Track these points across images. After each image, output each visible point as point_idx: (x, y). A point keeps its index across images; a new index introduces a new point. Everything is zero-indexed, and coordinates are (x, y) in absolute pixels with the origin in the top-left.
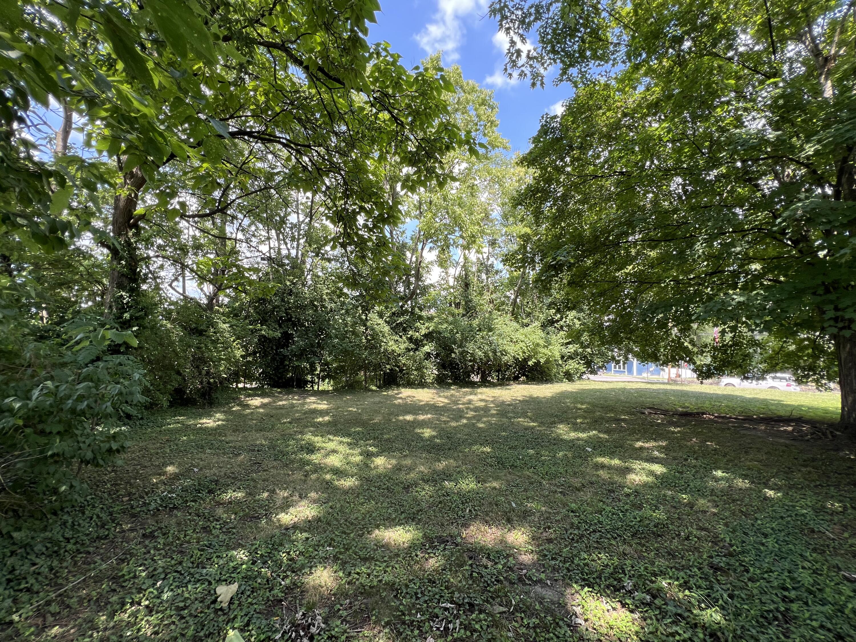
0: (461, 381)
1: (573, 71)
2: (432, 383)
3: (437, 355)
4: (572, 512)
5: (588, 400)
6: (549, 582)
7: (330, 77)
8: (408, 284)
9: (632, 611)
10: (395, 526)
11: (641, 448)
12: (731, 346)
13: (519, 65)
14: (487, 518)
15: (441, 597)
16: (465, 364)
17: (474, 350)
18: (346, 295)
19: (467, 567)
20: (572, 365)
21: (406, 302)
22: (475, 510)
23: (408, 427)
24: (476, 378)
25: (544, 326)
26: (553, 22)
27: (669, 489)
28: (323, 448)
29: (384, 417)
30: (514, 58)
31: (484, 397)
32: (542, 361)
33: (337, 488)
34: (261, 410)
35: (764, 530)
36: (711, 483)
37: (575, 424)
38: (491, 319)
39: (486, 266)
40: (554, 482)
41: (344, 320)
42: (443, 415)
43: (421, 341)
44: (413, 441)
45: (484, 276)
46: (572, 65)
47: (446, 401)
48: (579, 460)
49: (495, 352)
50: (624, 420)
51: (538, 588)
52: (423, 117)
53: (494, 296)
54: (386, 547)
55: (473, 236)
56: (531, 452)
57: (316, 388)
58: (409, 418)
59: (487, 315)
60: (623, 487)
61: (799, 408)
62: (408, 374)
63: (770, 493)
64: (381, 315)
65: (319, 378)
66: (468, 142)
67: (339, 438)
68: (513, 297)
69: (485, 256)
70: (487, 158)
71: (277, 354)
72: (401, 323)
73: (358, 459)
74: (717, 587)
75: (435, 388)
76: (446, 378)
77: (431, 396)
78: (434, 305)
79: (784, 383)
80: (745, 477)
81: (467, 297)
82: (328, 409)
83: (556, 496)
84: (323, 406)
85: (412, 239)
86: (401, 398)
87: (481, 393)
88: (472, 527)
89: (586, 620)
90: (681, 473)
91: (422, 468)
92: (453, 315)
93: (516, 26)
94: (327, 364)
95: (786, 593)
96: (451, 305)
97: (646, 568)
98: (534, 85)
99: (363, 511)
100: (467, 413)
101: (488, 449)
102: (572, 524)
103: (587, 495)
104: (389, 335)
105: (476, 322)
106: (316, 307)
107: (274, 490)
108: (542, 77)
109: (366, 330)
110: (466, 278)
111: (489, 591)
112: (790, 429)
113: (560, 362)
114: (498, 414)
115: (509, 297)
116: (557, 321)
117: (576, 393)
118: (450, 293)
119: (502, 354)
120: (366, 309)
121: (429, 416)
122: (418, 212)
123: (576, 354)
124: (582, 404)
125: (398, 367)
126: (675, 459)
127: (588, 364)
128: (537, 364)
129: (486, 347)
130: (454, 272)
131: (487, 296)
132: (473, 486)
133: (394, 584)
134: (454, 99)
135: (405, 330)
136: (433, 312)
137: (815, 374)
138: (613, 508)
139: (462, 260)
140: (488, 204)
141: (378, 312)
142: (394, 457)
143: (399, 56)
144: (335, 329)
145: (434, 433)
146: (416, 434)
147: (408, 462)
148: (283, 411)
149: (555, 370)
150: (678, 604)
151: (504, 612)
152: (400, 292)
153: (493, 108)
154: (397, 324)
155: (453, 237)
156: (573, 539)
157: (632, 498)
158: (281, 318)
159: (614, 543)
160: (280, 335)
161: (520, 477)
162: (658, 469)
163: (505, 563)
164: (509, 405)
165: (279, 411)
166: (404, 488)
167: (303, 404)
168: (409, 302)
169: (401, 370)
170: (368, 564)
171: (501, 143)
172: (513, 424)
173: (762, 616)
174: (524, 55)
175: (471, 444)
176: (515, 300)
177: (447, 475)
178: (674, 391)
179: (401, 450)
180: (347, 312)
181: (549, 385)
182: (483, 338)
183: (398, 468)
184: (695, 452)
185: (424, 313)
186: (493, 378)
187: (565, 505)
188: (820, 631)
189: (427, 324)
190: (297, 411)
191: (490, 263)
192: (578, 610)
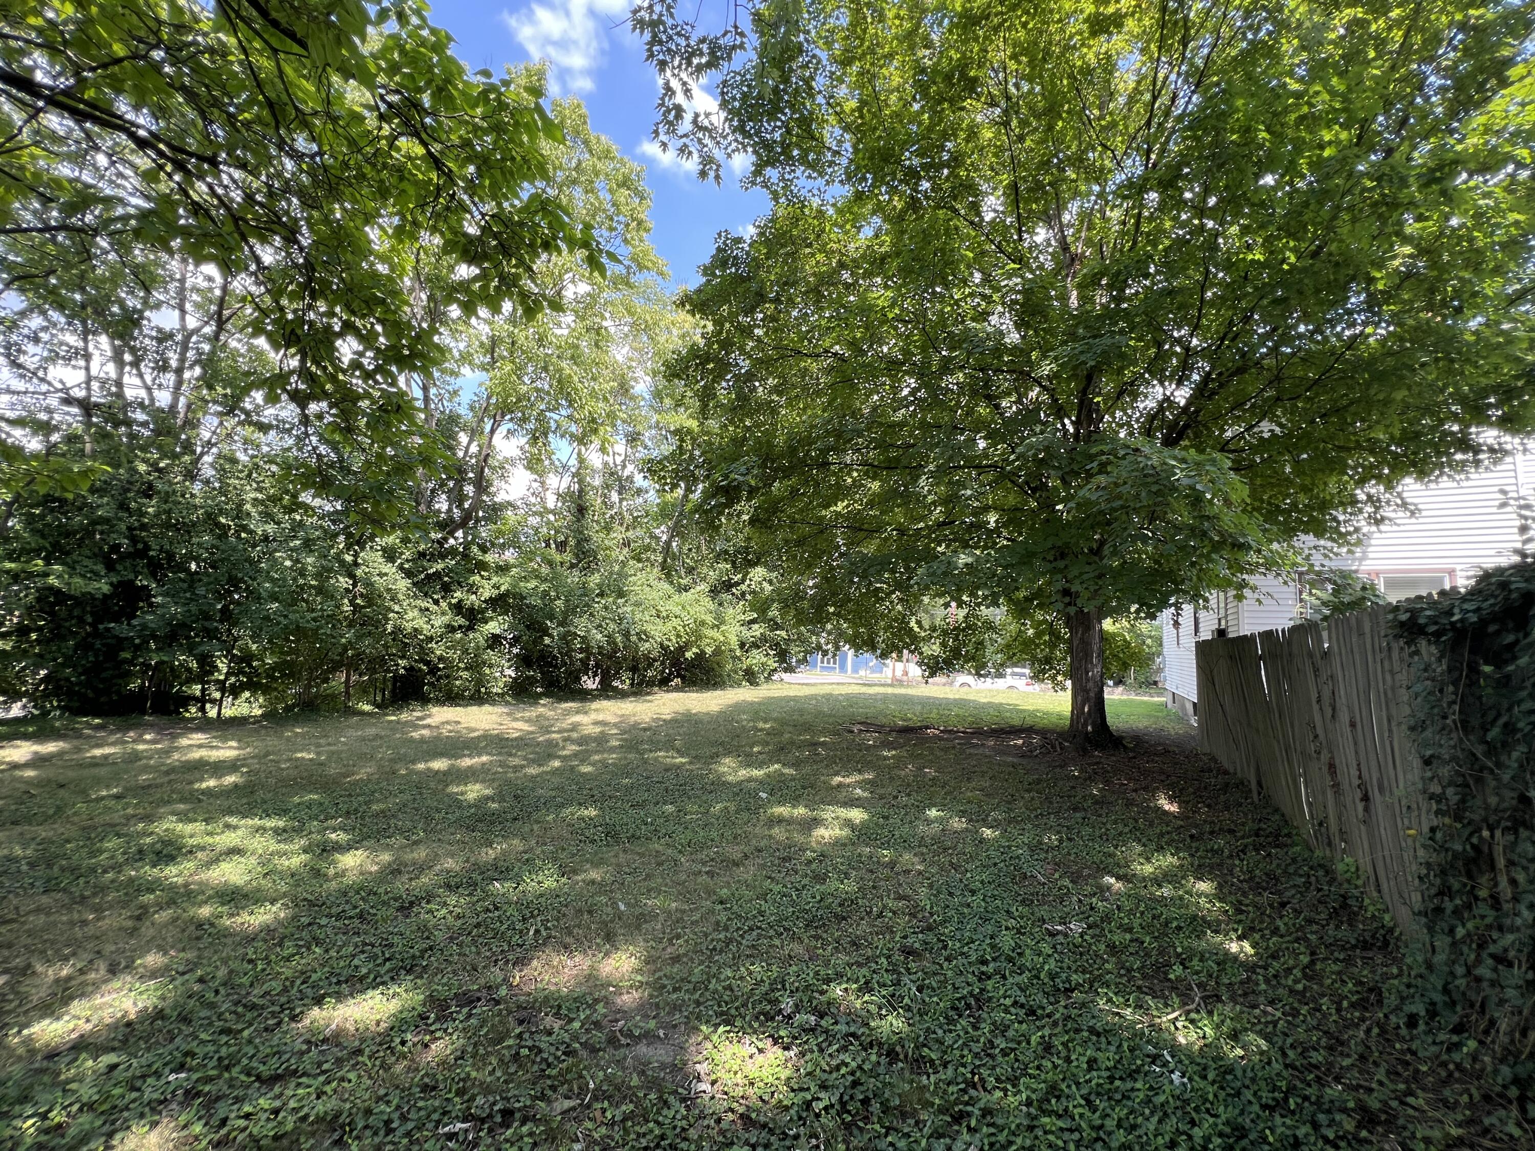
0: (560, 688)
1: (772, 173)
2: (502, 695)
3: (516, 640)
4: (721, 903)
5: (775, 715)
6: (661, 1033)
7: (275, 24)
8: (458, 498)
9: (786, 1048)
10: (363, 991)
11: (840, 785)
12: (964, 630)
13: (680, 133)
14: (568, 940)
15: (444, 1113)
16: (570, 657)
17: (588, 631)
18: (306, 507)
19: (511, 1042)
20: (757, 658)
21: (452, 533)
22: (547, 928)
23: (432, 785)
24: (590, 683)
25: (714, 592)
26: (742, 82)
27: (867, 845)
28: (203, 849)
29: (380, 767)
30: (671, 117)
31: (601, 717)
32: (709, 650)
33: (226, 933)
34: (30, 773)
35: (972, 886)
36: (922, 828)
37: (749, 755)
38: (622, 575)
39: (620, 479)
40: (699, 856)
41: (297, 561)
42: (515, 755)
43: (482, 611)
44: (438, 811)
45: (615, 497)
46: (771, 163)
47: (526, 727)
48: (745, 815)
49: (627, 635)
50: (823, 744)
51: (642, 1049)
52: (498, 174)
53: (630, 534)
54: (336, 1039)
55: (594, 420)
56: (670, 808)
57: (212, 712)
58: (439, 765)
59: (616, 568)
60: (804, 851)
61: (1032, 714)
62: (447, 677)
63: (987, 832)
64: (390, 555)
65: (223, 690)
66: (586, 245)
67: (257, 822)
68: (664, 538)
69: (619, 460)
70: (628, 284)
71: (96, 634)
72: (437, 574)
73: (296, 861)
74: (906, 979)
75: (507, 703)
76: (532, 684)
77: (494, 718)
78: (514, 543)
79: (1024, 681)
80: (962, 813)
81: (581, 533)
82: (237, 759)
83: (699, 880)
84: (228, 751)
85: (472, 408)
86: (428, 726)
87: (596, 710)
88: (535, 963)
89: (713, 1083)
90: (886, 818)
91: (449, 863)
92: (550, 563)
93: (676, 63)
94: (247, 658)
95: (984, 968)
96: (548, 545)
97: (817, 973)
98: (703, 174)
99: (288, 973)
100: (564, 748)
101: (592, 812)
102: (718, 923)
103: (747, 873)
104: (408, 596)
105: (594, 580)
106: (225, 528)
107: (29, 966)
108: (719, 166)
109: (355, 585)
110: (580, 497)
111: (549, 1077)
112: (1020, 742)
113: (738, 653)
114: (621, 747)
115: (658, 539)
116: (737, 584)
117: (759, 704)
118: (549, 522)
119: (640, 639)
120: (357, 542)
121: (485, 758)
122: (488, 359)
123: (764, 639)
124: (766, 722)
125: (427, 663)
126: (881, 797)
127: (782, 655)
128: (701, 656)
129: (612, 626)
130: (558, 483)
131: (619, 534)
132: (550, 883)
133: (337, 1116)
134: (570, 160)
135: (447, 589)
136: (510, 555)
137: (1051, 669)
138: (785, 886)
139: (573, 462)
140: (629, 368)
141: (384, 550)
142: (388, 847)
143: (449, 38)
144: (273, 581)
145: (488, 792)
146: (449, 795)
147: (421, 854)
148: (102, 771)
149: (729, 667)
150: (852, 1016)
151: (573, 1109)
152: (439, 511)
153: (642, 198)
154: (428, 577)
155: (556, 417)
156: (714, 949)
157: (814, 866)
158: (115, 548)
159: (777, 942)
160: (106, 589)
161: (642, 855)
162: (857, 815)
163: (587, 1017)
164: (645, 730)
165: (86, 772)
166: (401, 909)
167: (167, 752)
168: (460, 534)
169: (433, 670)
170: (277, 1089)
171: (654, 263)
172: (646, 762)
173: (952, 1008)
174: (688, 117)
175: (562, 806)
176: (668, 543)
177: (501, 871)
178: (895, 695)
179: (405, 832)
180: (308, 544)
181: (718, 693)
182: (606, 608)
183: (394, 871)
184: (909, 785)
185: (490, 558)
186: (623, 682)
187: (710, 892)
188: (1013, 1010)
189: (495, 579)
190: (146, 769)
191: (626, 473)
192: (702, 1068)
